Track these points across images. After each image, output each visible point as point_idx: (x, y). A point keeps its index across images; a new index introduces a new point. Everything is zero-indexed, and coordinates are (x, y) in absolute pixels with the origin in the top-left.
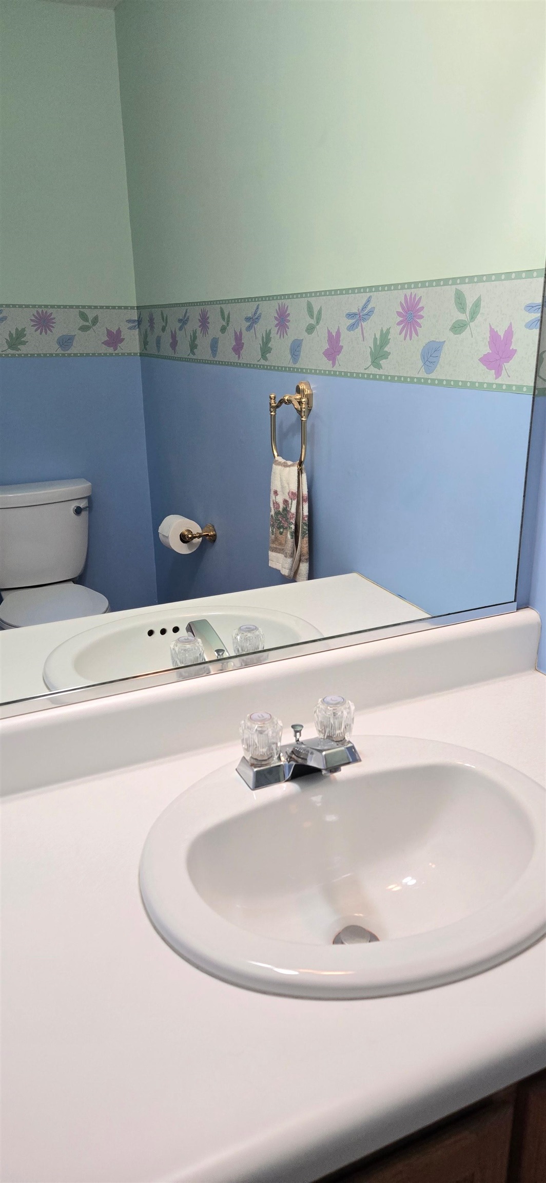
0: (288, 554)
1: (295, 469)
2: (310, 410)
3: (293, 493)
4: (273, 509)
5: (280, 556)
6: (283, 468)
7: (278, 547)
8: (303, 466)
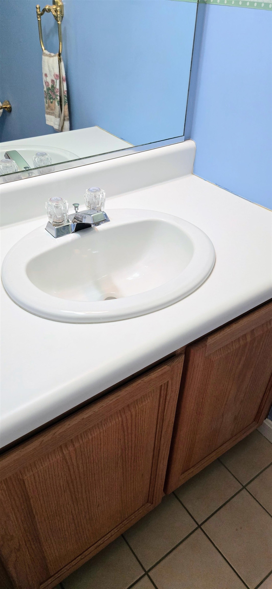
0: (57, 116)
1: (56, 58)
2: (62, 17)
3: (56, 75)
4: (45, 86)
5: (52, 117)
6: (49, 58)
7: (50, 111)
8: (61, 57)
